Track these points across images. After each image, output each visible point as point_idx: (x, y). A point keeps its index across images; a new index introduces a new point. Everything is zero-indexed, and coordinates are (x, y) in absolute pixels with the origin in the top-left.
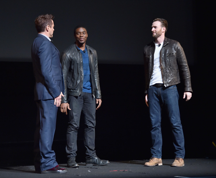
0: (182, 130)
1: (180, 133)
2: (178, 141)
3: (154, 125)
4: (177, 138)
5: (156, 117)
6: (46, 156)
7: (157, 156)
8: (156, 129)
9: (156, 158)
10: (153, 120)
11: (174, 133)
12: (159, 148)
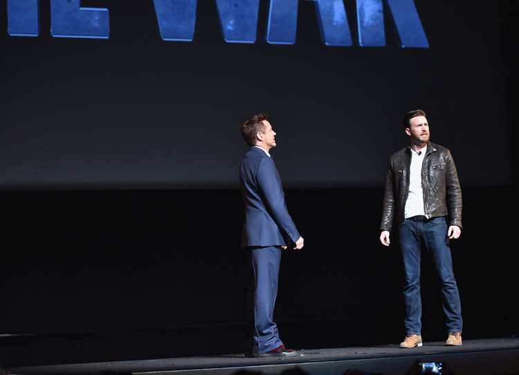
0: (456, 288)
1: (455, 293)
2: (452, 306)
3: (411, 283)
4: (450, 301)
5: (412, 270)
6: (264, 332)
7: (416, 332)
8: (413, 289)
9: (415, 335)
10: (410, 275)
11: (445, 293)
12: (417, 318)
